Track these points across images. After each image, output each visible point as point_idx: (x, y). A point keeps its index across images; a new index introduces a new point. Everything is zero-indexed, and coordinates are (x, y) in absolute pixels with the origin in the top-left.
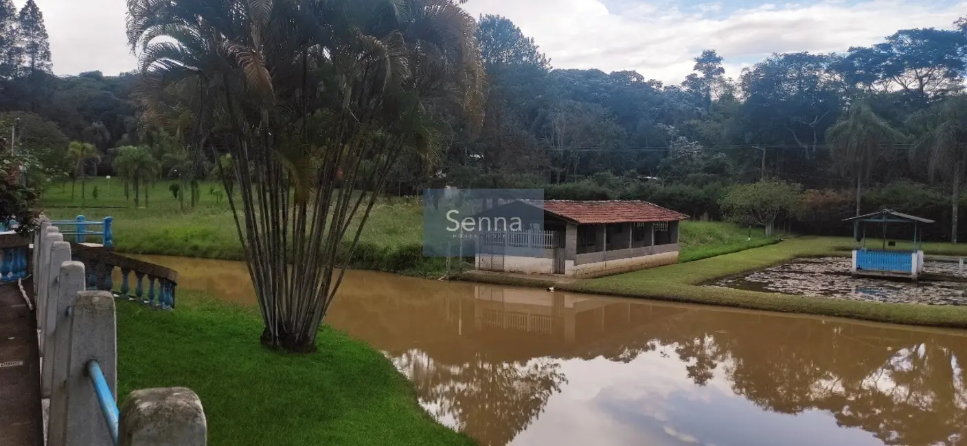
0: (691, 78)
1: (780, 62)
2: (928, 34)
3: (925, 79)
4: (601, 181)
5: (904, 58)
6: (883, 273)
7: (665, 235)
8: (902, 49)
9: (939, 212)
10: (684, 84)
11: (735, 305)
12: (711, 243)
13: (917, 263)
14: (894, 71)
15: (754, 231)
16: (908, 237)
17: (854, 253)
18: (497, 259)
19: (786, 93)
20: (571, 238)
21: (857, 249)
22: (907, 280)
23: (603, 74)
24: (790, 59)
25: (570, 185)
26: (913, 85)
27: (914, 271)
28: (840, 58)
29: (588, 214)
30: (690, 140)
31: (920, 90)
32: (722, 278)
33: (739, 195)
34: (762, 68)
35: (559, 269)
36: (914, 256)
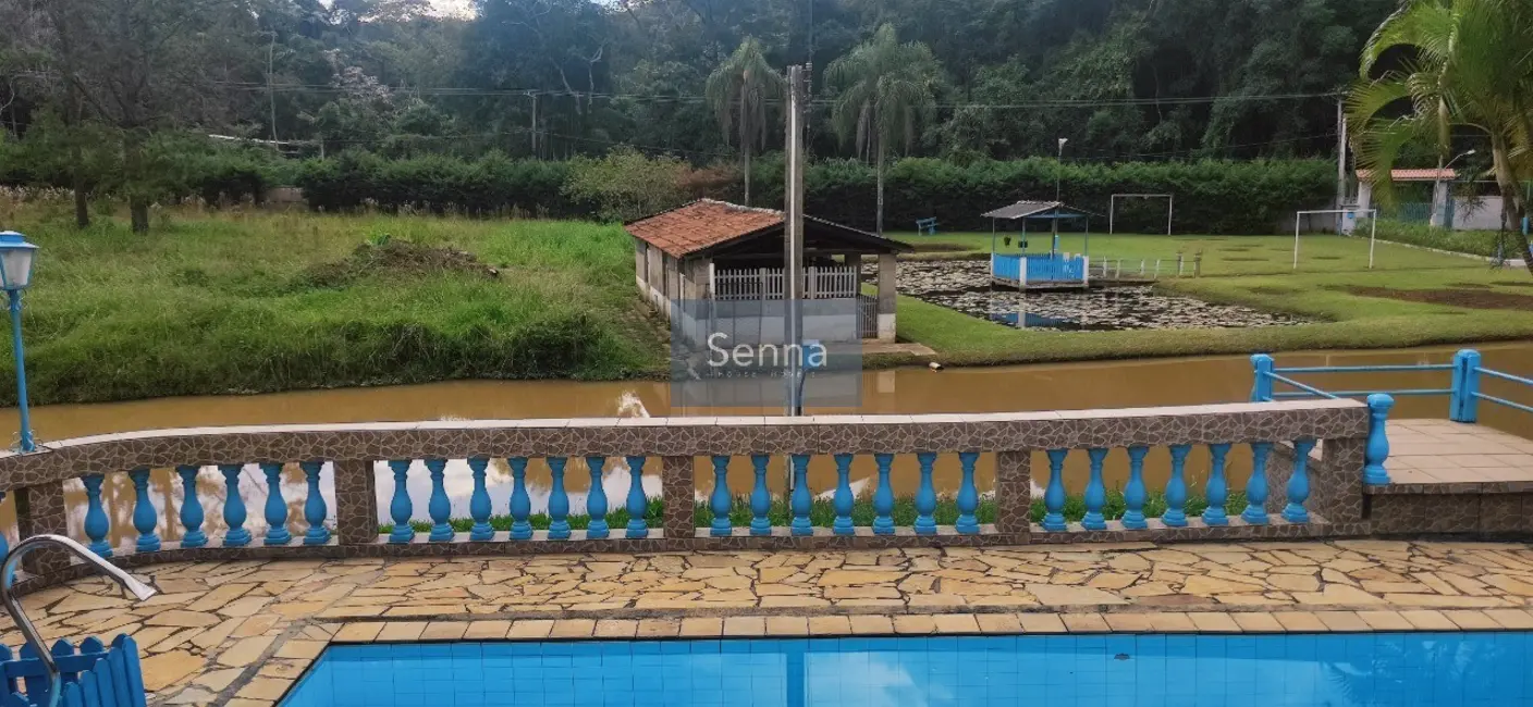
6: (1055, 283)
36: (1086, 260)
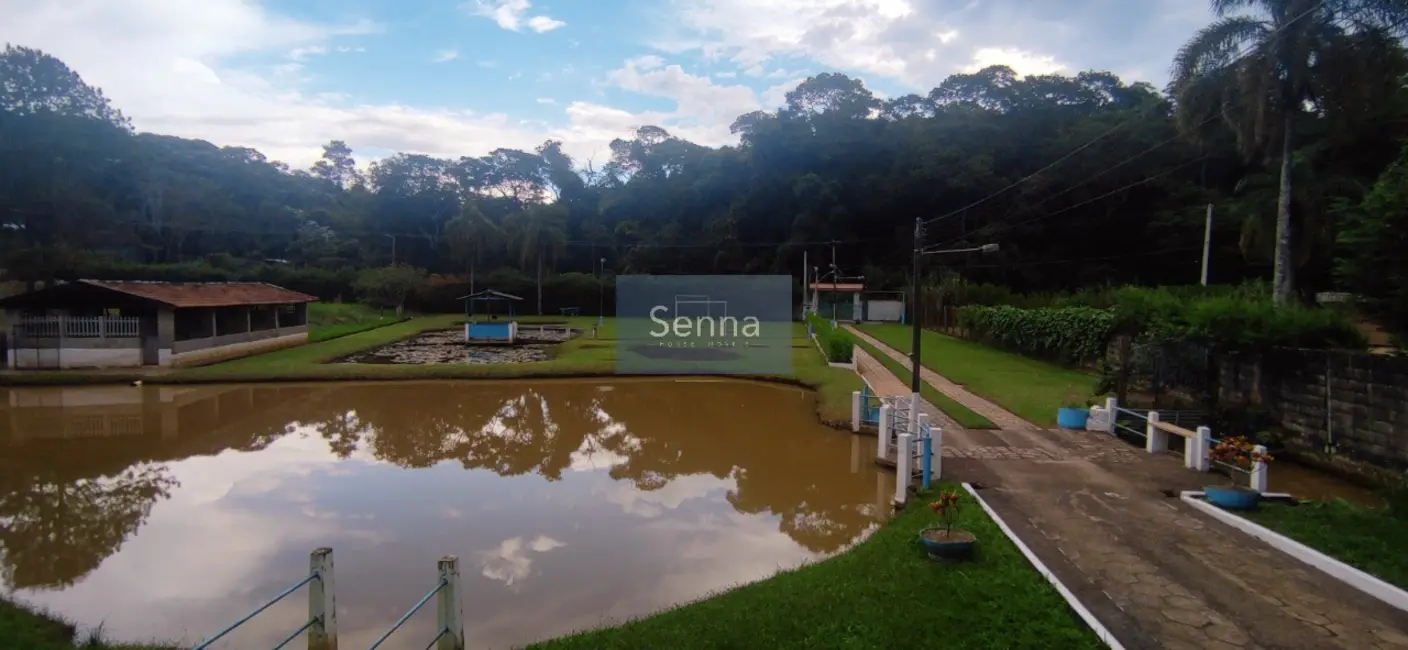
0: (320, 164)
1: (405, 161)
2: (518, 154)
3: (518, 189)
4: (215, 262)
5: (502, 170)
6: (488, 341)
7: (292, 317)
8: (500, 163)
9: (528, 292)
10: (313, 169)
11: (364, 378)
12: (343, 323)
13: (512, 330)
14: (496, 180)
15: (385, 311)
16: (505, 312)
17: (467, 326)
18: (48, 355)
19: (411, 189)
20: (166, 325)
21: (470, 323)
22: (505, 345)
23: (217, 148)
24: (413, 159)
25: (173, 266)
26: (510, 193)
27: (511, 336)
28: (455, 164)
29: (188, 298)
30: (321, 225)
31: (515, 198)
32: (352, 355)
33: (371, 279)
34: (390, 164)
35: (150, 360)
36: (510, 327)
